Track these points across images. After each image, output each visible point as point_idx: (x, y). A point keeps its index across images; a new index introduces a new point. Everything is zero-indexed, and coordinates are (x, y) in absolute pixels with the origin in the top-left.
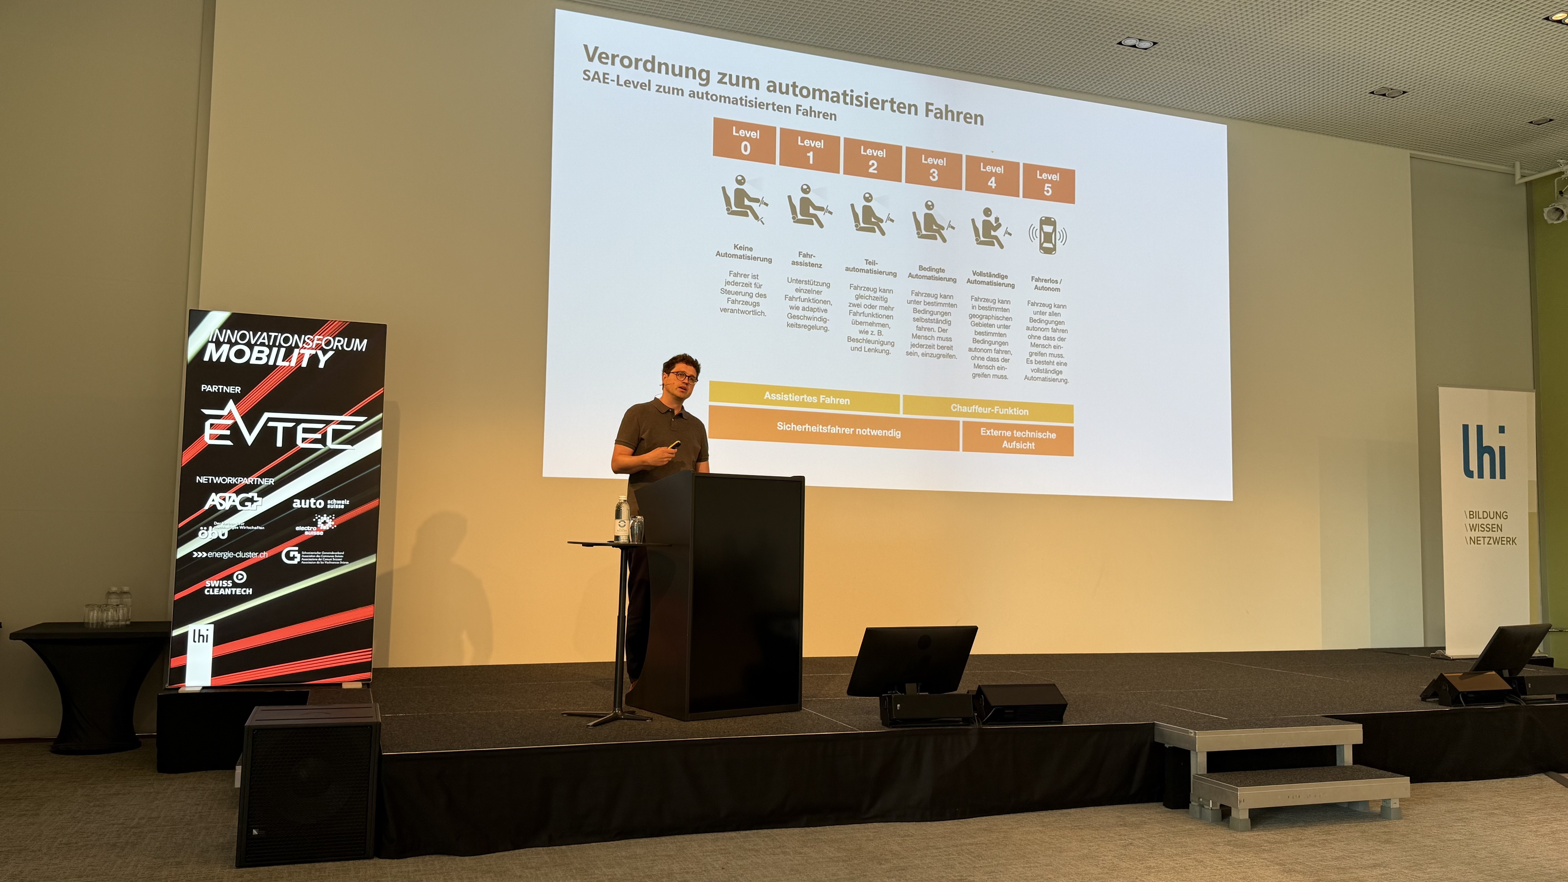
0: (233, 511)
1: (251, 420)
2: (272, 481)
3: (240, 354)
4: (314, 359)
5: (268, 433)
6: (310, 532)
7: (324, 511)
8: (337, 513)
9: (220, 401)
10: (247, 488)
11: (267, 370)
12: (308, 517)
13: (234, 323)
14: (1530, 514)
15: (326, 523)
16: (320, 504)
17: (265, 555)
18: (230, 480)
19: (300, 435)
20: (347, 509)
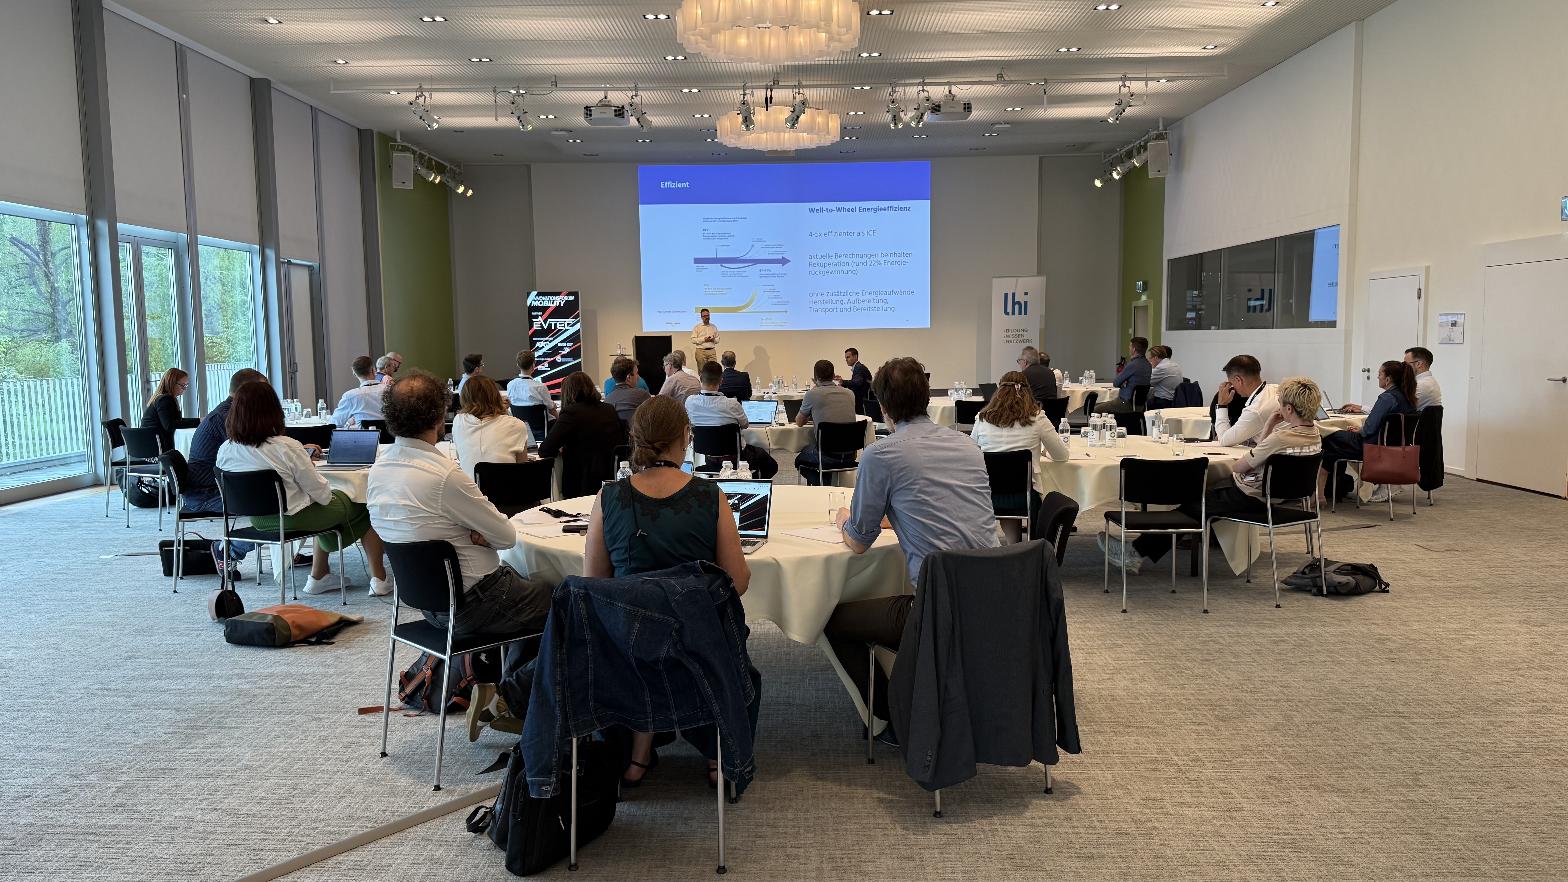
0: (543, 347)
1: (545, 321)
2: (552, 339)
3: (541, 303)
4: (560, 303)
5: (550, 325)
6: (563, 352)
7: (566, 346)
8: (570, 347)
9: (537, 317)
10: (546, 341)
11: (548, 307)
12: (562, 348)
13: (538, 295)
14: (1041, 330)
15: (567, 350)
16: (565, 345)
17: (552, 359)
18: (542, 339)
19: (558, 325)
20: (573, 346)
